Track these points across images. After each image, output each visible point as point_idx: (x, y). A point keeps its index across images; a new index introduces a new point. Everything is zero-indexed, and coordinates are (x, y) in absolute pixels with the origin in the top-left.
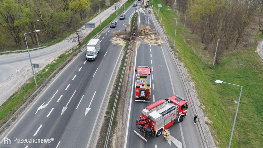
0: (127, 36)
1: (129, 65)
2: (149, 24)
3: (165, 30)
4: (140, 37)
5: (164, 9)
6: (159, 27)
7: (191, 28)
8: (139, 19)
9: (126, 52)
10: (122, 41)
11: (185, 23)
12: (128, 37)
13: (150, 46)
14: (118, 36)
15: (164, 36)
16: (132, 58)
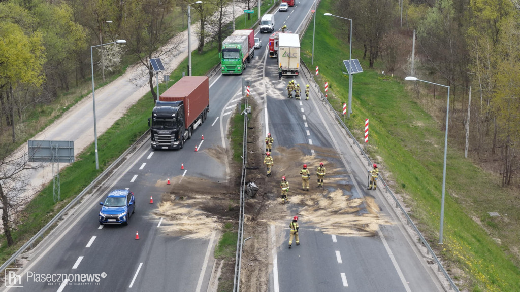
0: (220, 196)
2: (314, 147)
3: (387, 169)
5: (365, 84)
6: (361, 157)
7: (497, 164)
8: (264, 126)
9: (230, 268)
10: (203, 217)
11: (467, 141)
12: (228, 203)
13: (334, 239)
14: (181, 198)
15: (387, 195)
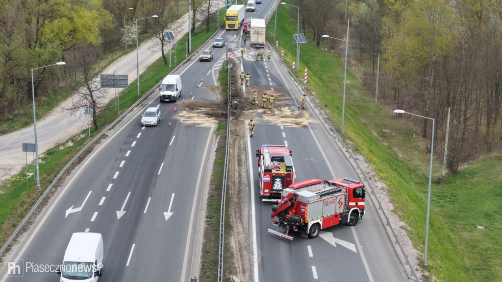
0: (215, 109)
1: (236, 159)
2: (272, 86)
3: (318, 98)
4: (251, 111)
9: (225, 138)
10: (206, 118)
12: (220, 112)
13: (282, 128)
14: (193, 109)
15: (316, 110)
16: (239, 148)
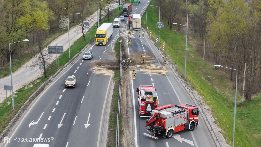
0: (113, 65)
1: (125, 93)
2: (145, 52)
4: (133, 66)
6: (162, 55)
9: (118, 82)
10: (108, 70)
12: (116, 67)
13: (151, 76)
16: (127, 87)
